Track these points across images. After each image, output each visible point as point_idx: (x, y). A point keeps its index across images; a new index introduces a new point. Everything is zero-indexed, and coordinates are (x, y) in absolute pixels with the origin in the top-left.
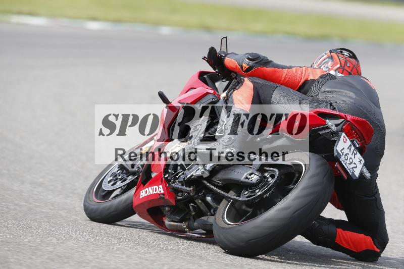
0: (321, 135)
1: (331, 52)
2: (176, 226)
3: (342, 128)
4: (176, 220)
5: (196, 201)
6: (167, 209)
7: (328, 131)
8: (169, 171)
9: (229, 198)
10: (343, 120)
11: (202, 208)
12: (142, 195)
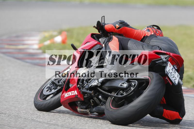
0: (157, 63)
1: (148, 27)
2: (84, 111)
3: (168, 60)
4: (84, 108)
5: (94, 98)
6: (79, 102)
7: (161, 61)
8: (80, 83)
9: (112, 96)
10: (168, 55)
11: (97, 102)
12: (66, 96)
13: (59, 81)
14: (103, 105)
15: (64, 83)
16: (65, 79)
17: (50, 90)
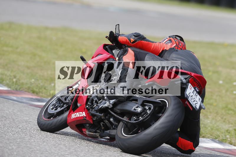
2: (93, 135)
3: (188, 80)
4: (93, 132)
5: (104, 121)
6: (87, 125)
8: (89, 104)
10: (189, 76)
11: (108, 125)
12: (73, 117)
13: (66, 98)
14: (115, 128)
15: (72, 101)
16: (73, 96)
17: (56, 108)
